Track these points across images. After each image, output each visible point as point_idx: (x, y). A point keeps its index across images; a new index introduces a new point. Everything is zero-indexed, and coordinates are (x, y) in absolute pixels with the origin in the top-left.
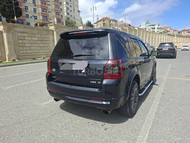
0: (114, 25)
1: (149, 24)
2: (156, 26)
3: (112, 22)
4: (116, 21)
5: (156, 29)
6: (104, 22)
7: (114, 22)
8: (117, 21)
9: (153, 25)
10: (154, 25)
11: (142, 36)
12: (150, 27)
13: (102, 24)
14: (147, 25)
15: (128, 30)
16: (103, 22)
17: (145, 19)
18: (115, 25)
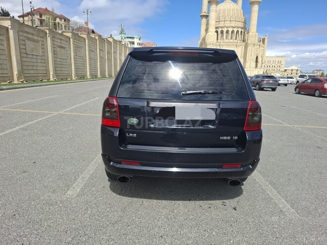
0: (63, 26)
1: (125, 34)
2: (135, 39)
3: (58, 20)
4: (67, 20)
5: (136, 43)
6: (41, 16)
7: (63, 20)
8: (69, 20)
9: (131, 38)
10: (133, 38)
11: (120, 54)
12: (127, 40)
13: (36, 20)
14: (123, 35)
15: (98, 41)
16: (38, 17)
17: (120, 25)
18: (65, 27)
